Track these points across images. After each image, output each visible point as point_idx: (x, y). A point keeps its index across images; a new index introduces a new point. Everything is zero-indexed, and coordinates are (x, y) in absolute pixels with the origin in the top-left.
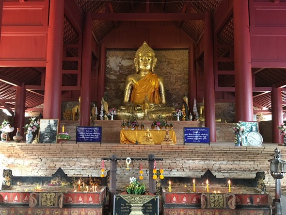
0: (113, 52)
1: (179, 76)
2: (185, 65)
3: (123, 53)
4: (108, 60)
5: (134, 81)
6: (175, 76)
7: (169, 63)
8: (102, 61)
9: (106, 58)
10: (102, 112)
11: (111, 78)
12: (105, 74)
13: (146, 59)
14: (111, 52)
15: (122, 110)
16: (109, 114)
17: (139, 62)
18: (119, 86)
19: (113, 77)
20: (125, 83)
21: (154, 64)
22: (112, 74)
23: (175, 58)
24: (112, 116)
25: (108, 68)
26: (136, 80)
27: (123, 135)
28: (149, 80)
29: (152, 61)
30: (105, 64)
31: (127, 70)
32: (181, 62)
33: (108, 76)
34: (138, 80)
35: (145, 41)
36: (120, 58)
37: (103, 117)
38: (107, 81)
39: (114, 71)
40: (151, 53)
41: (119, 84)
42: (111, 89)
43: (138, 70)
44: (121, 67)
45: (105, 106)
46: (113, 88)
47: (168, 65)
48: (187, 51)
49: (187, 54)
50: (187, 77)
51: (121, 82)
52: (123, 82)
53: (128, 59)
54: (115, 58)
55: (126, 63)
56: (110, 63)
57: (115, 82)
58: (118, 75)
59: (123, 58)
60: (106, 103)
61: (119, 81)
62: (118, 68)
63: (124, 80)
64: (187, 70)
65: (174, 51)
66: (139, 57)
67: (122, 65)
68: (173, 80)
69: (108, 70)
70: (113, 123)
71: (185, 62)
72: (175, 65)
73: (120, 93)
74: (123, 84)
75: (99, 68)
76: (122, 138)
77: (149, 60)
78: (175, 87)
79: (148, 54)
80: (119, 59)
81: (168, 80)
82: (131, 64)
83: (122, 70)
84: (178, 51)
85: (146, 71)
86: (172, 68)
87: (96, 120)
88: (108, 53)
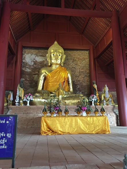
0: (29, 50)
1: (82, 70)
2: (86, 62)
3: (37, 51)
4: (24, 56)
5: (47, 72)
6: (78, 70)
7: (74, 60)
8: (19, 56)
9: (22, 55)
10: (17, 97)
11: (26, 71)
12: (21, 67)
13: (57, 55)
14: (27, 50)
15: (37, 96)
16: (25, 100)
17: (51, 57)
18: (33, 78)
19: (28, 70)
20: (39, 75)
21: (63, 59)
22: (27, 68)
23: (79, 57)
24: (28, 102)
25: (24, 63)
26: (48, 72)
27: (45, 124)
28: (59, 72)
29: (62, 56)
30: (22, 59)
31: (40, 65)
32: (83, 60)
33: (24, 69)
34: (50, 71)
35: (56, 41)
36: (35, 55)
37: (19, 102)
38: (22, 73)
39: (29, 65)
40: (61, 50)
41: (33, 76)
42: (26, 80)
43: (50, 64)
44: (35, 63)
45: (20, 92)
46: (28, 79)
47: (73, 62)
48: (87, 52)
49: (88, 55)
50: (88, 71)
51: (35, 75)
52: (37, 74)
53: (41, 56)
54: (30, 55)
55: (39, 59)
56: (26, 59)
57: (30, 74)
58: (32, 69)
59: (37, 55)
60: (22, 89)
61: (33, 73)
62: (33, 63)
63: (37, 73)
64: (88, 66)
65: (78, 52)
66: (51, 53)
67: (36, 60)
68: (77, 73)
69: (23, 64)
70: (29, 108)
71: (87, 60)
72: (78, 62)
73: (34, 84)
74: (37, 76)
75: (16, 62)
76: (44, 128)
77: (60, 55)
78: (79, 79)
79: (59, 50)
80: (33, 56)
81: (74, 73)
82: (43, 60)
83: (35, 65)
84: (81, 51)
85: (57, 64)
86: (76, 64)
87: (11, 106)
88: (24, 51)
